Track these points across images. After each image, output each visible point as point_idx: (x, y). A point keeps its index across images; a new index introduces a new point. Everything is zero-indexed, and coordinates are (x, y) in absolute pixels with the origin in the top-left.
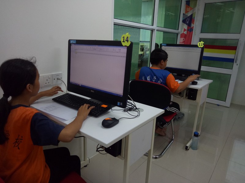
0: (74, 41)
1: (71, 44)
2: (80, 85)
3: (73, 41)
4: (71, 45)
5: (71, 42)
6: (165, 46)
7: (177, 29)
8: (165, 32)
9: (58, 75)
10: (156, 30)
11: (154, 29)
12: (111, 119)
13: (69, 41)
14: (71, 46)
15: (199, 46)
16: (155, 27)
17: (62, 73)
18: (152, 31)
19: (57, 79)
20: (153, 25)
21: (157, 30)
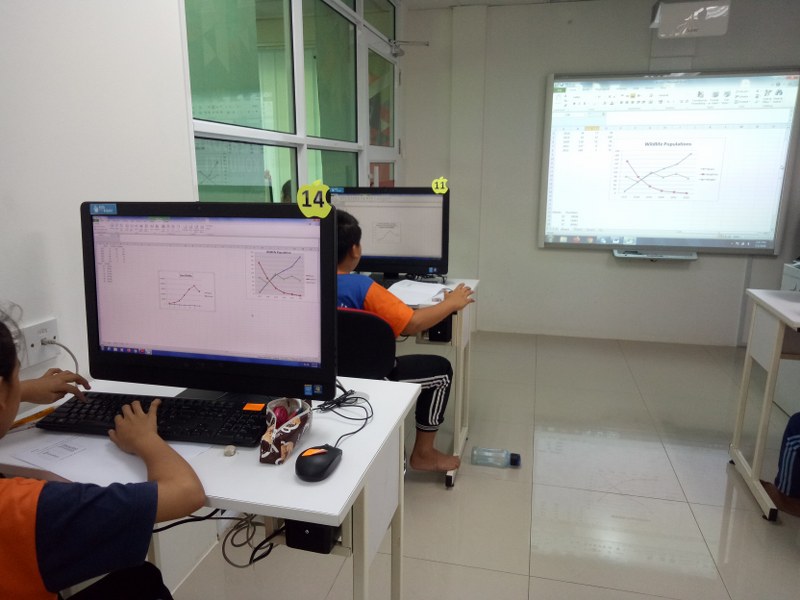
0: (106, 207)
1: (95, 218)
2: (149, 353)
3: (102, 207)
4: (92, 221)
5: (96, 210)
6: (339, 193)
7: (354, 139)
8: (325, 151)
9: (43, 329)
10: (305, 147)
11: (302, 145)
12: (323, 450)
13: (85, 208)
14: (95, 224)
15: (436, 191)
16: (300, 137)
17: (55, 321)
18: (295, 149)
19: (42, 344)
20: (295, 133)
21: (310, 148)
